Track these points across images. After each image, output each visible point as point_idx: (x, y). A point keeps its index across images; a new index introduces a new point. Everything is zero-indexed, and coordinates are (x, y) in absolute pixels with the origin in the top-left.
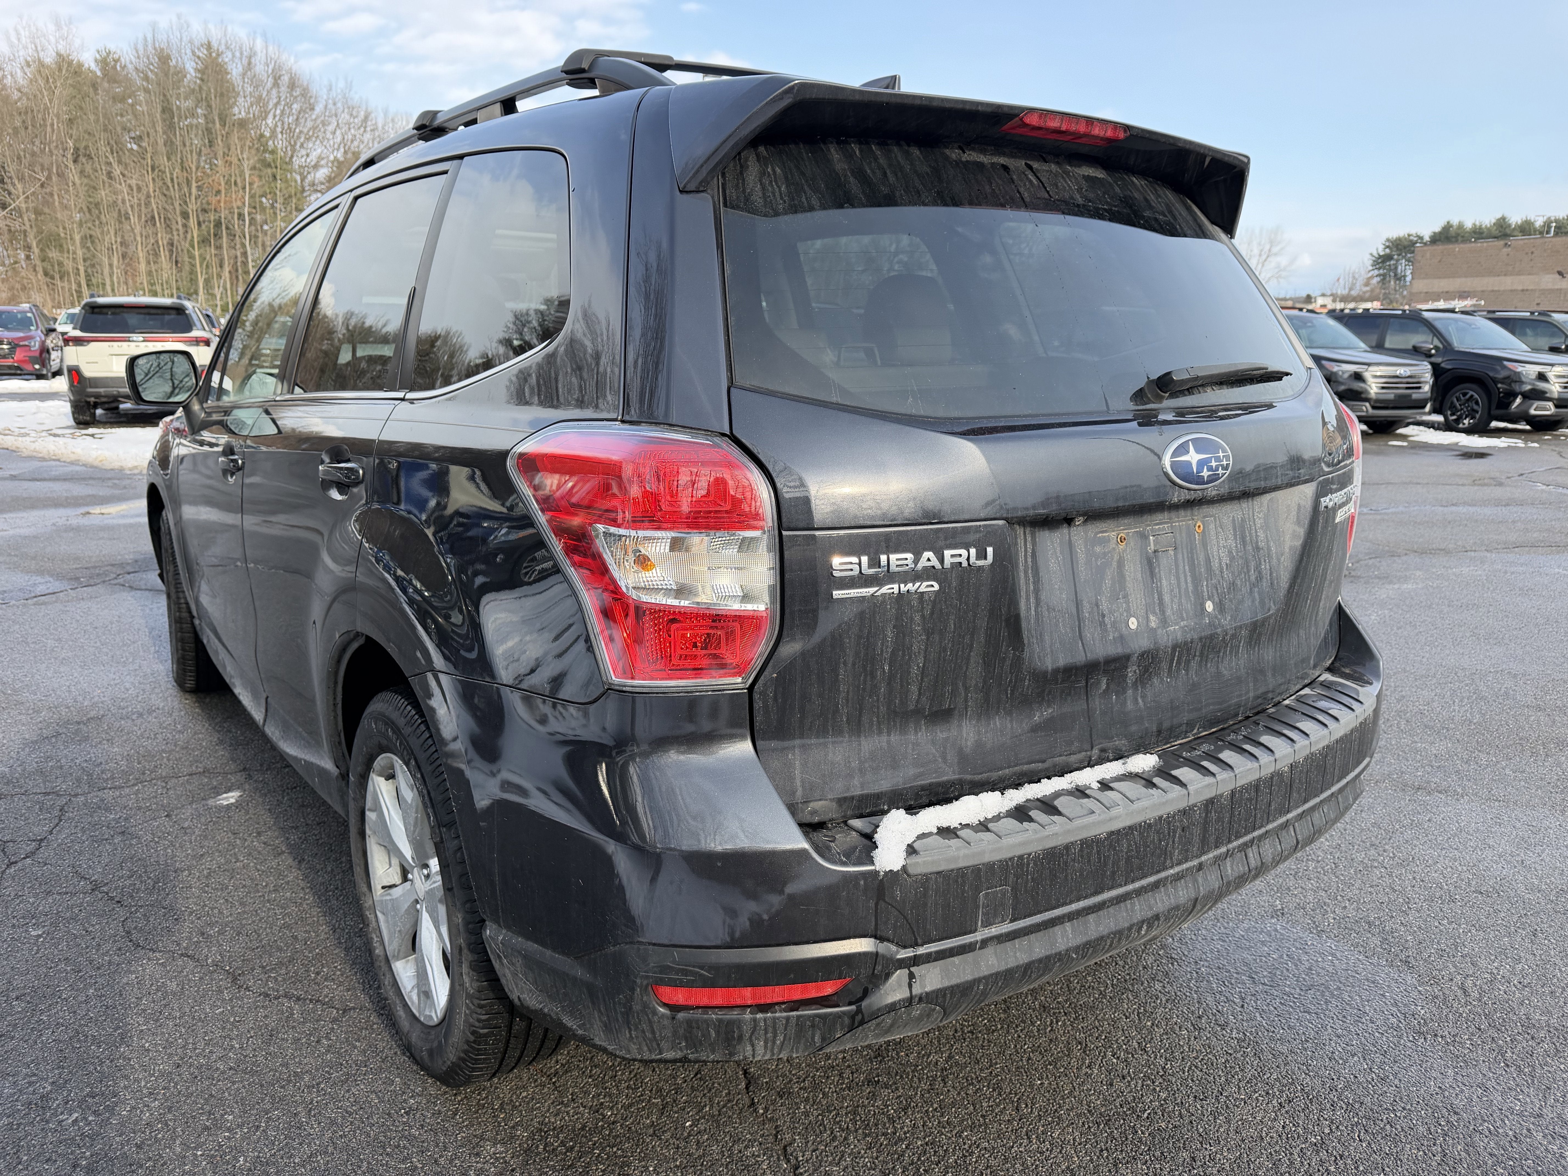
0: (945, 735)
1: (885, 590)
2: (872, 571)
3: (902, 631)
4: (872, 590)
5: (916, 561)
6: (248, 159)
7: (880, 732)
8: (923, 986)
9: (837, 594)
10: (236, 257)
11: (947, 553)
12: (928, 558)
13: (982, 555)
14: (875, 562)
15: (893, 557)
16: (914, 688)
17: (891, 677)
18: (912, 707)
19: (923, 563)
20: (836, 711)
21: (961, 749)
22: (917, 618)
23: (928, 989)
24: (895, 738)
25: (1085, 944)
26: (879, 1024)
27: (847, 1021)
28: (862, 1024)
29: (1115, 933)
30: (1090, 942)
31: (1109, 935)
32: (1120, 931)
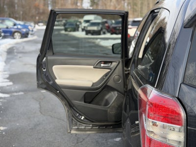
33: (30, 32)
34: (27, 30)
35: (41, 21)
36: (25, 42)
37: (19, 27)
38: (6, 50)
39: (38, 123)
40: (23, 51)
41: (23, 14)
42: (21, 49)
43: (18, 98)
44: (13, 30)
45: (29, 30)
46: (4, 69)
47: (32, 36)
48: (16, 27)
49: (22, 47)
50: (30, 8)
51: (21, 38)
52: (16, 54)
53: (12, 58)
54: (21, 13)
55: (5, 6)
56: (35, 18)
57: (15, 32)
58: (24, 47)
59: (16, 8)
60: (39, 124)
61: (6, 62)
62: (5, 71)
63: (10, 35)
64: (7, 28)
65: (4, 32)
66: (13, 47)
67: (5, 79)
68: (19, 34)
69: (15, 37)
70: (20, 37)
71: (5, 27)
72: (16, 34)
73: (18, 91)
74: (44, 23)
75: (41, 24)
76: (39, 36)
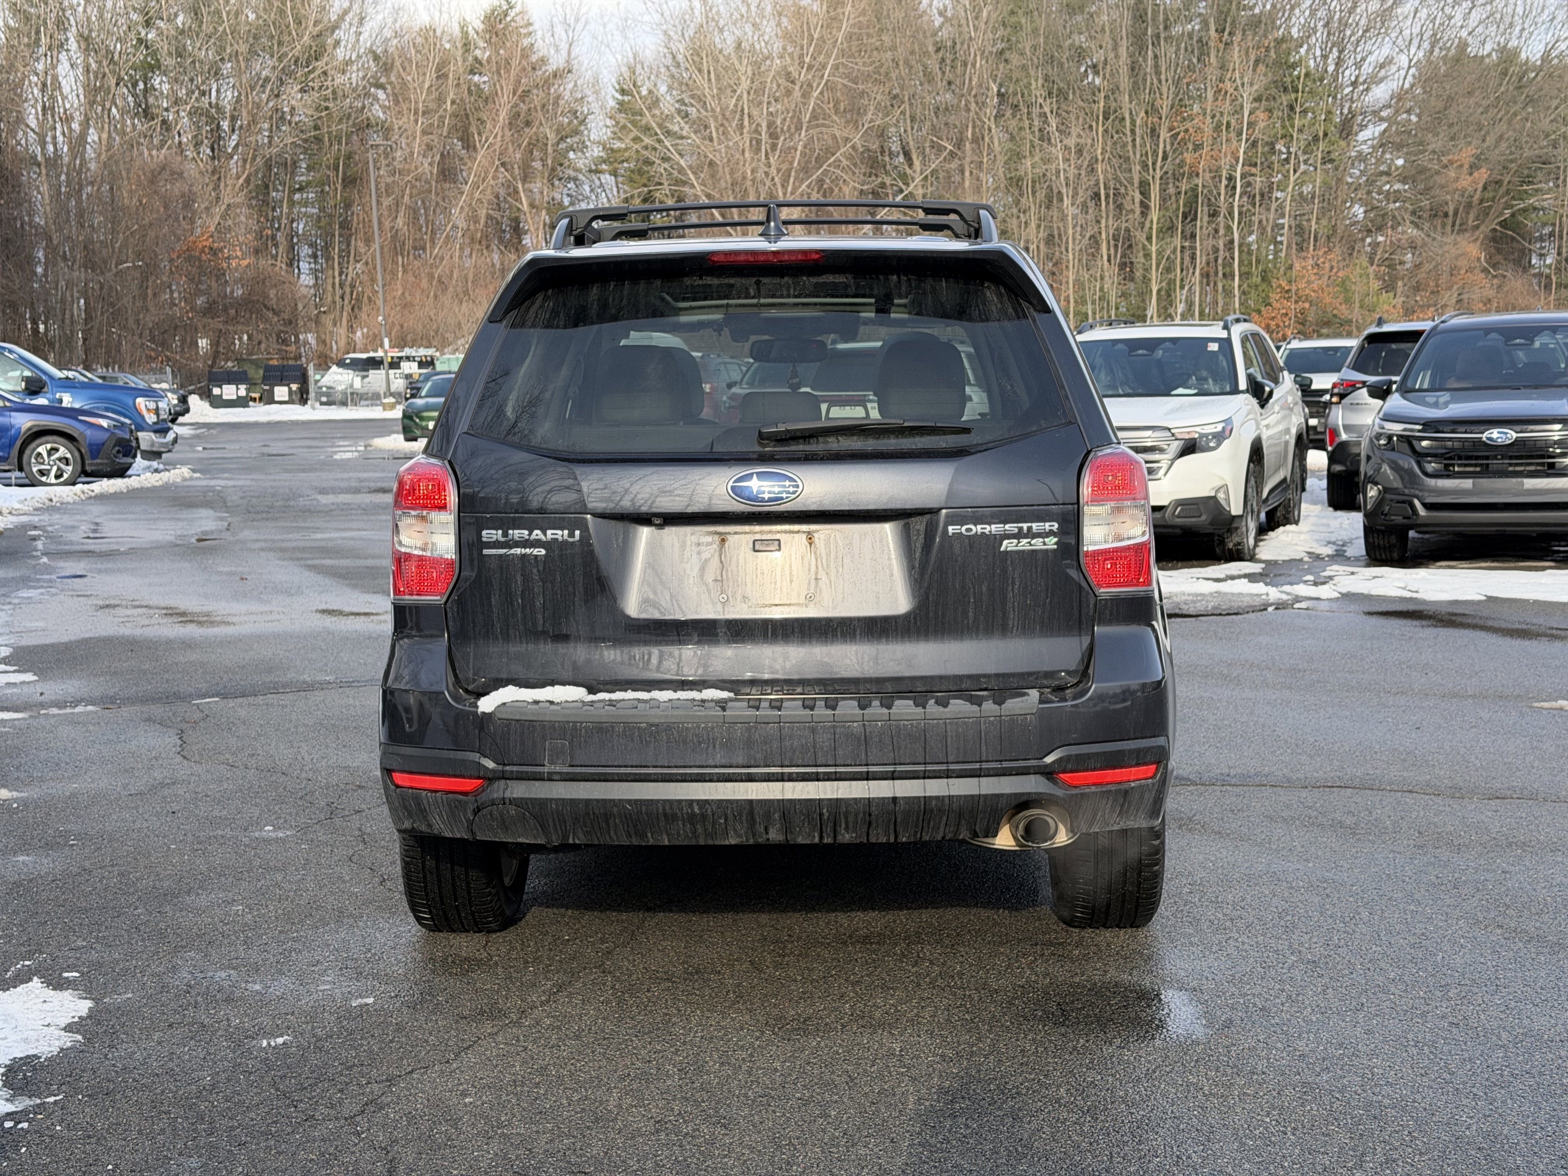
0: (565, 651)
1: (513, 551)
2: (503, 539)
3: (526, 578)
4: (504, 551)
5: (530, 535)
6: (1252, 84)
7: (521, 643)
8: (512, 793)
9: (486, 552)
10: (1216, 250)
11: (549, 532)
12: (537, 534)
13: (571, 535)
14: (505, 535)
15: (516, 532)
16: (540, 617)
17: (524, 607)
18: (540, 629)
19: (533, 537)
20: (493, 625)
21: (574, 663)
22: (535, 571)
23: (515, 796)
24: (531, 647)
25: (636, 801)
26: (491, 814)
27: (471, 807)
28: (479, 811)
29: (665, 801)
30: (640, 800)
31: (658, 801)
32: (668, 801)
33: (145, 439)
34: (125, 421)
35: (229, 367)
37: (67, 399)
42: (76, 539)
44: (26, 421)
45: (140, 424)
48: (41, 401)
56: (191, 345)
57: (36, 435)
58: (96, 528)
60: (173, 783)
68: (63, 450)
70: (68, 472)
72: (42, 448)
73: (71, 702)
74: (252, 385)
75: (229, 392)
76: (203, 467)
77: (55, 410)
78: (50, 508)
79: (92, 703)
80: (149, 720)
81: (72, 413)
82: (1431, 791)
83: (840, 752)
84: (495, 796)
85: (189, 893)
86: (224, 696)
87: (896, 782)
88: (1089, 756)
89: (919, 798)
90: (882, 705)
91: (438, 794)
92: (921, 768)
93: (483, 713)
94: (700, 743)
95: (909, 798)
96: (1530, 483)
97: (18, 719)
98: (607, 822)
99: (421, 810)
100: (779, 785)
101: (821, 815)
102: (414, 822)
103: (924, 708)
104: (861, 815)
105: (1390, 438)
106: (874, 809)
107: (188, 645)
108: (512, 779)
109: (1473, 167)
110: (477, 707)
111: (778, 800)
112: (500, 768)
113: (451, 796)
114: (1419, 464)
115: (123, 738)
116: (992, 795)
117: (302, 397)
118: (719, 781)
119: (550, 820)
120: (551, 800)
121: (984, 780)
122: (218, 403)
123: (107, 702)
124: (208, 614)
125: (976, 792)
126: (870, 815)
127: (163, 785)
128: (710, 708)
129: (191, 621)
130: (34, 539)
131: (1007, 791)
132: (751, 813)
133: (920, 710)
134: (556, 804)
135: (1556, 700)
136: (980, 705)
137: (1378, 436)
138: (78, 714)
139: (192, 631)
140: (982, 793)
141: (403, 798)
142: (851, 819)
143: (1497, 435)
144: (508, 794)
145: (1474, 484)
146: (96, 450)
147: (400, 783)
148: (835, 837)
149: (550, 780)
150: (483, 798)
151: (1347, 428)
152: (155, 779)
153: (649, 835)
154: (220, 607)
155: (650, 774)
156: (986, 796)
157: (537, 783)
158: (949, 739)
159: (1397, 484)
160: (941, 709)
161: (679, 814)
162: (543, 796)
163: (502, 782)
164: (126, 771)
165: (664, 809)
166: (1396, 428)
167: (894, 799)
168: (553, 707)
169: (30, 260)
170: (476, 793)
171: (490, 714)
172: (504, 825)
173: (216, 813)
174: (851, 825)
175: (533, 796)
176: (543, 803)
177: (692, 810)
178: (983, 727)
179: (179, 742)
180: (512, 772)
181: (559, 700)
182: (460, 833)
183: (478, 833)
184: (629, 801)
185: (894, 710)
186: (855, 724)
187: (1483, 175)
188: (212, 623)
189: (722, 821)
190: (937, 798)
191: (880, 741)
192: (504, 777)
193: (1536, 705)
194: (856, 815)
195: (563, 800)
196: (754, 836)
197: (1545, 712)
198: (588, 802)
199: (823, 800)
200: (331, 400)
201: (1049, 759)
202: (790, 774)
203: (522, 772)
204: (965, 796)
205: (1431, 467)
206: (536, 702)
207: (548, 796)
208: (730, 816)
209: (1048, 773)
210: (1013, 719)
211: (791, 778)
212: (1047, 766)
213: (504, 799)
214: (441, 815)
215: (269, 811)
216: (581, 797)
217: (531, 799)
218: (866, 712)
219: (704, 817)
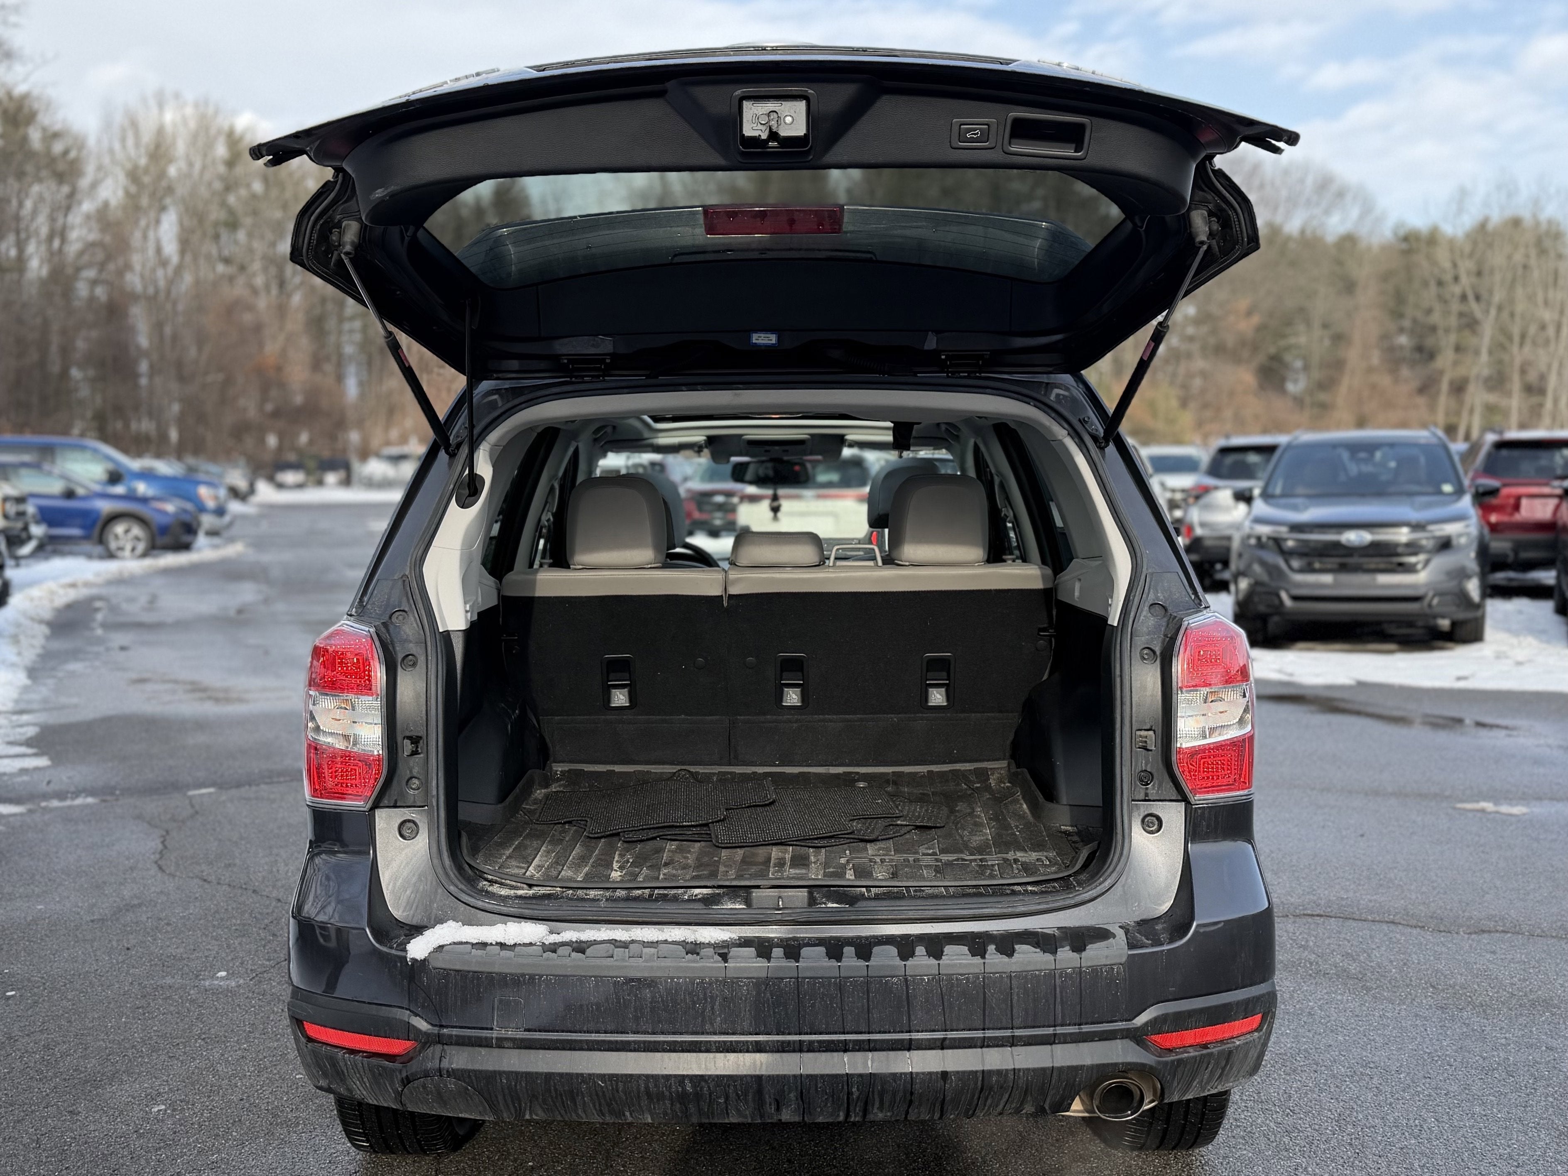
8: (451, 1063)
23: (454, 1066)
25: (612, 1076)
26: (424, 1087)
27: (399, 1076)
28: (409, 1082)
29: (648, 1076)
30: (616, 1075)
31: (639, 1076)
32: (652, 1076)
33: (207, 521)
34: (189, 506)
35: (292, 457)
36: (167, 572)
37: (142, 488)
38: (47, 615)
39: (136, 902)
40: (146, 618)
41: (183, 413)
42: (135, 610)
43: (67, 817)
44: (105, 507)
45: (202, 509)
46: (17, 701)
47: (216, 540)
48: (119, 489)
49: (143, 600)
50: (228, 381)
51: (144, 555)
52: (99, 632)
53: (75, 654)
54: (176, 408)
55: (75, 373)
56: (261, 441)
57: (114, 518)
58: (153, 600)
59: (144, 381)
60: (140, 905)
61: (32, 672)
62: (21, 712)
63: (86, 538)
64: (70, 494)
65: (48, 516)
66: (92, 599)
67: (11, 743)
68: (137, 530)
69: (113, 545)
70: (141, 547)
71: (56, 487)
72: (119, 529)
73: (73, 793)
74: (308, 473)
75: (290, 477)
76: (259, 543)
77: (131, 497)
78: (120, 581)
79: (91, 792)
80: (139, 817)
81: (144, 500)
82: (1414, 922)
83: (875, 1015)
84: (429, 1065)
85: (111, 1079)
86: (221, 786)
87: (945, 1051)
88: (1190, 1014)
89: (977, 1072)
90: (930, 954)
91: (358, 1057)
92: (979, 1034)
93: (414, 960)
94: (694, 1003)
95: (964, 1072)
96: (1384, 579)
97: (14, 815)
98: (574, 1101)
99: (338, 1073)
100: (796, 1056)
101: (849, 1093)
102: (330, 1083)
103: (983, 957)
104: (901, 1094)
105: (1259, 538)
106: (917, 1086)
107: (201, 725)
108: (451, 1044)
109: (1249, 313)
110: (405, 950)
111: (795, 1076)
112: (436, 1030)
113: (374, 1061)
114: (1287, 562)
115: (107, 840)
116: (1068, 1067)
117: (347, 482)
118: (718, 1051)
119: (500, 1098)
120: (501, 1073)
121: (1058, 1049)
122: (280, 486)
123: (105, 792)
124: (226, 690)
125: (1048, 1064)
126: (912, 1093)
127: (130, 907)
128: (708, 957)
129: (210, 698)
130: (97, 610)
131: (1088, 1061)
132: (760, 1092)
133: (978, 960)
134: (507, 1079)
135: (1478, 801)
136: (1054, 952)
137: (1249, 537)
138: (78, 806)
139: (209, 709)
140: (1056, 1065)
141: (315, 1054)
142: (887, 1098)
143: (1352, 537)
144: (445, 1064)
145: (1335, 580)
146: (164, 530)
147: (311, 1033)
148: (864, 1116)
149: (499, 1047)
150: (414, 1067)
151: (1203, 525)
152: (123, 899)
153: (628, 1114)
154: (242, 682)
155: (629, 1042)
156: (1061, 1069)
157: (483, 1051)
158: (1015, 998)
159: (1265, 578)
160: (1005, 959)
161: (667, 1093)
162: (491, 1068)
163: (439, 1047)
164: (98, 887)
165: (647, 1087)
166: (1264, 530)
167: (945, 1075)
168: (505, 953)
169: (136, 376)
170: (406, 1059)
171: (425, 960)
172: (441, 1098)
173: (172, 950)
174: (887, 1104)
175: (477, 1067)
176: (491, 1077)
177: (684, 1089)
178: (1058, 981)
179: (160, 847)
180: (451, 1036)
181: (511, 942)
182: (388, 1102)
183: (408, 1105)
184: (602, 1077)
185: (945, 960)
186: (895, 980)
187: (1256, 320)
188: (228, 700)
189: (722, 1101)
190: (999, 1072)
191: (927, 1001)
192: (440, 1040)
193: (1459, 805)
194: (894, 1094)
195: (517, 1073)
196: (762, 1116)
197: (1470, 815)
198: (549, 1076)
199: (852, 1075)
200: (371, 484)
201: (1142, 1019)
202: (811, 1042)
203: (463, 1037)
204: (1034, 1070)
205: (1296, 563)
206: (484, 945)
207: (497, 1068)
208: (732, 1095)
209: (1137, 1036)
210: (1095, 971)
211: (811, 1048)
212: (1137, 1029)
213: (440, 1070)
214: (362, 1082)
215: (228, 946)
216: (541, 1070)
217: (475, 1071)
218: (908, 963)
219: (698, 1096)
